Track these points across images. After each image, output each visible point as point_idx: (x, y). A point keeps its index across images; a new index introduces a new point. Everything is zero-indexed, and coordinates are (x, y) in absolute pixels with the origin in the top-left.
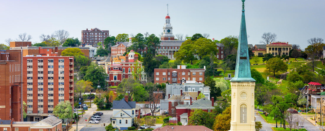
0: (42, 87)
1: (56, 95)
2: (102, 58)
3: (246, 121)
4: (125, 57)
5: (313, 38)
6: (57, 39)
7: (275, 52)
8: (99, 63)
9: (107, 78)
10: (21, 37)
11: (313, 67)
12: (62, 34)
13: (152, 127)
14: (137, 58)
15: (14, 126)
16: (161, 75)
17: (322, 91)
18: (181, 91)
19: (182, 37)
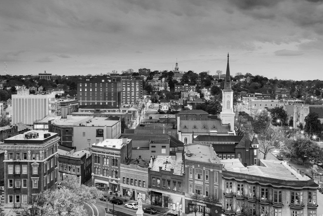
0: (129, 93)
1: (135, 96)
2: (150, 81)
3: (229, 108)
4: (160, 81)
5: (238, 72)
6: (129, 72)
7: (223, 78)
8: (149, 83)
9: (153, 89)
10: (113, 71)
11: (240, 85)
12: (131, 70)
13: (177, 110)
14: (165, 81)
15: (120, 109)
16: (177, 89)
17: (247, 95)
18: (189, 95)
19: (182, 72)
